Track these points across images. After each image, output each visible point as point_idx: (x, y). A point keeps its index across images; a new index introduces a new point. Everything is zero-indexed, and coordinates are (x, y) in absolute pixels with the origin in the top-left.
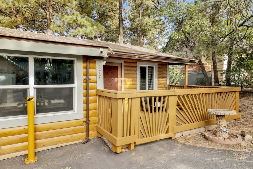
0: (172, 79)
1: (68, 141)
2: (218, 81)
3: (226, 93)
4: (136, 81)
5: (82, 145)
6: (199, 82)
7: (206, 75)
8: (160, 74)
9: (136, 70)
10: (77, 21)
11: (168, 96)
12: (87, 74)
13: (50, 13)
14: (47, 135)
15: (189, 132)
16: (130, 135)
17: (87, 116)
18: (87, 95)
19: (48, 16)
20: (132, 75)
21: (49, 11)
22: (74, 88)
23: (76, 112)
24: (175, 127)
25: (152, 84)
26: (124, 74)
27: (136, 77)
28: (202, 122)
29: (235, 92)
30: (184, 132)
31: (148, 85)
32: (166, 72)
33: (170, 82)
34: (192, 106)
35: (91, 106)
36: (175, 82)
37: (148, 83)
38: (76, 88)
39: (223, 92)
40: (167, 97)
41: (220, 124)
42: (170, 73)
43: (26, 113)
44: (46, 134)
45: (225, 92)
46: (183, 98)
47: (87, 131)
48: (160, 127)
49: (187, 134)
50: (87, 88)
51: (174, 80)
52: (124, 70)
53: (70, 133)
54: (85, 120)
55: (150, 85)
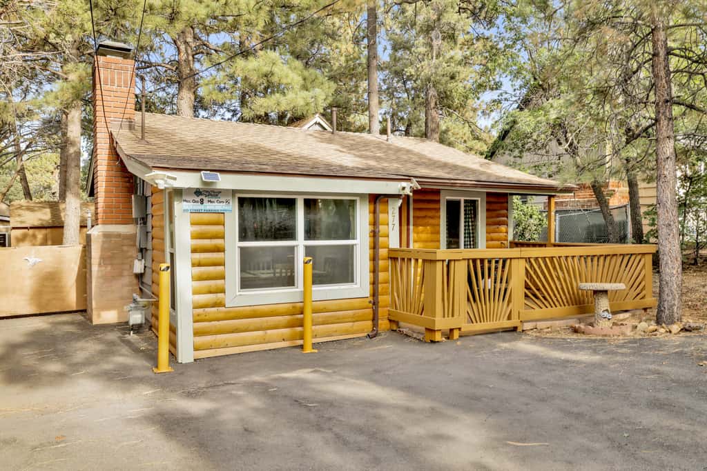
0: (521, 228)
1: (347, 332)
2: (642, 231)
3: (622, 257)
4: (438, 233)
5: (368, 339)
6: (595, 235)
7: (611, 217)
8: (492, 217)
9: (439, 209)
10: (273, 74)
11: (511, 259)
12: (375, 223)
13: (188, 47)
14: (320, 320)
15: (549, 323)
16: (453, 316)
17: (375, 294)
18: (374, 259)
19: (182, 54)
20: (431, 221)
21: (186, 43)
22: (355, 247)
23: (358, 286)
24: (522, 311)
25: (473, 241)
26: (414, 217)
27: (439, 225)
28: (573, 308)
29: (644, 254)
30: (538, 323)
31: (465, 242)
32: (505, 211)
33: (514, 237)
34: (562, 288)
35: (382, 276)
36: (527, 235)
37: (465, 237)
38: (358, 247)
39: (616, 255)
40: (508, 261)
41: (599, 307)
42: (515, 214)
43: (293, 284)
44: (318, 317)
45: (621, 255)
46: (536, 263)
47: (375, 319)
48: (498, 310)
49: (545, 327)
50: (375, 247)
51: (524, 229)
52: (414, 209)
53: (350, 320)
54: (371, 299)
55: (469, 243)
